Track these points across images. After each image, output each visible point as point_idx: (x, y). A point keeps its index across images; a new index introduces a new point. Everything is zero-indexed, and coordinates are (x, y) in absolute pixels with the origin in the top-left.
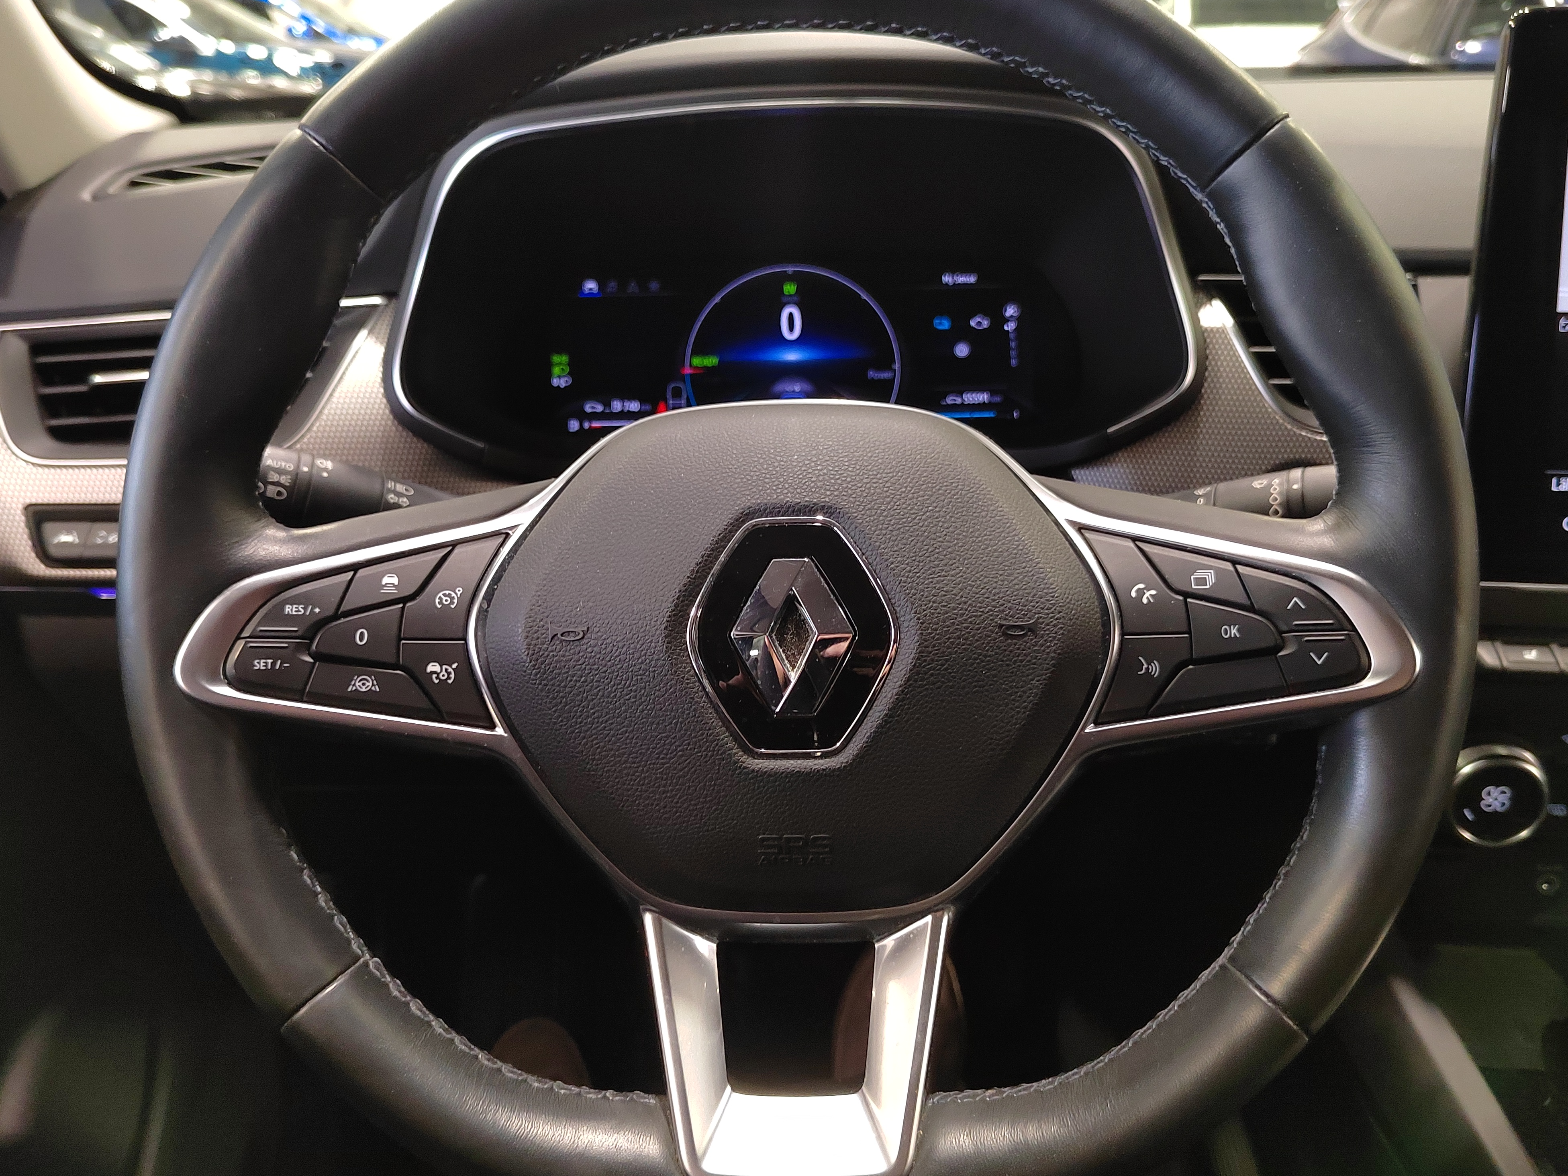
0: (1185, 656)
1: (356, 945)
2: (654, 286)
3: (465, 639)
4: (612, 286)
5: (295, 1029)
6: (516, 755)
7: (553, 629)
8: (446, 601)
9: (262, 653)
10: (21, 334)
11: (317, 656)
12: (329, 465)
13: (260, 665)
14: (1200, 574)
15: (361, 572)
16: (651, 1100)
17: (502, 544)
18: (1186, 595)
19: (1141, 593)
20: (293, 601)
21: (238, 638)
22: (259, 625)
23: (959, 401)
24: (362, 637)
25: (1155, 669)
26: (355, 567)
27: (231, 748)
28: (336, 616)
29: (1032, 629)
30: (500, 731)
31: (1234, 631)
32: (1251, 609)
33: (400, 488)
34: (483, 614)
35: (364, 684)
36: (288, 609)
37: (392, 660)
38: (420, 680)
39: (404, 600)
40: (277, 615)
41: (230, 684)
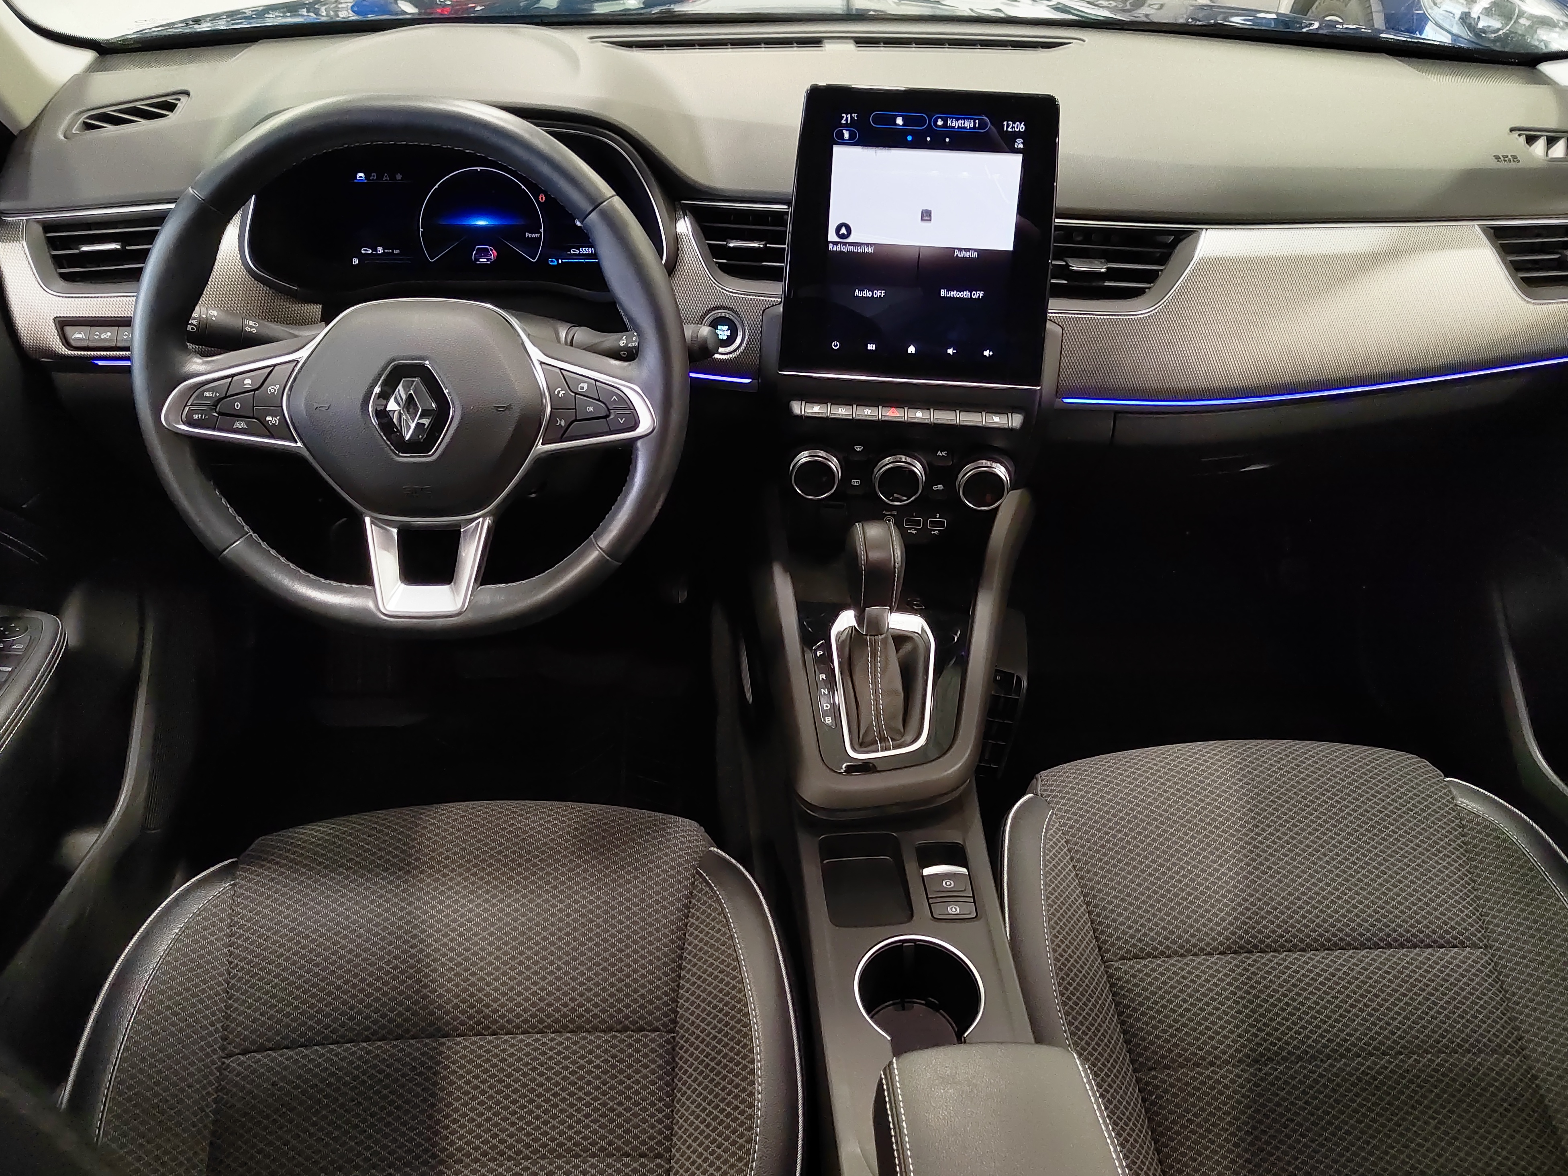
0: (574, 418)
1: (246, 528)
2: (399, 177)
3: (282, 406)
4: (374, 176)
5: (225, 558)
6: (306, 454)
7: (316, 405)
8: (273, 391)
9: (197, 412)
10: (38, 221)
11: (219, 413)
12: (215, 313)
13: (196, 417)
14: (582, 385)
15: (235, 378)
16: (370, 588)
17: (296, 366)
18: (576, 394)
19: (559, 392)
20: (208, 390)
21: (186, 406)
22: (194, 400)
23: (577, 252)
24: (238, 406)
25: (563, 423)
26: (232, 376)
27: (187, 449)
28: (226, 397)
29: (508, 408)
30: (299, 444)
31: (591, 409)
32: (599, 400)
33: (251, 323)
34: (289, 396)
35: (240, 425)
36: (206, 394)
37: (251, 415)
38: (264, 424)
39: (254, 390)
40: (201, 396)
41: (184, 424)
